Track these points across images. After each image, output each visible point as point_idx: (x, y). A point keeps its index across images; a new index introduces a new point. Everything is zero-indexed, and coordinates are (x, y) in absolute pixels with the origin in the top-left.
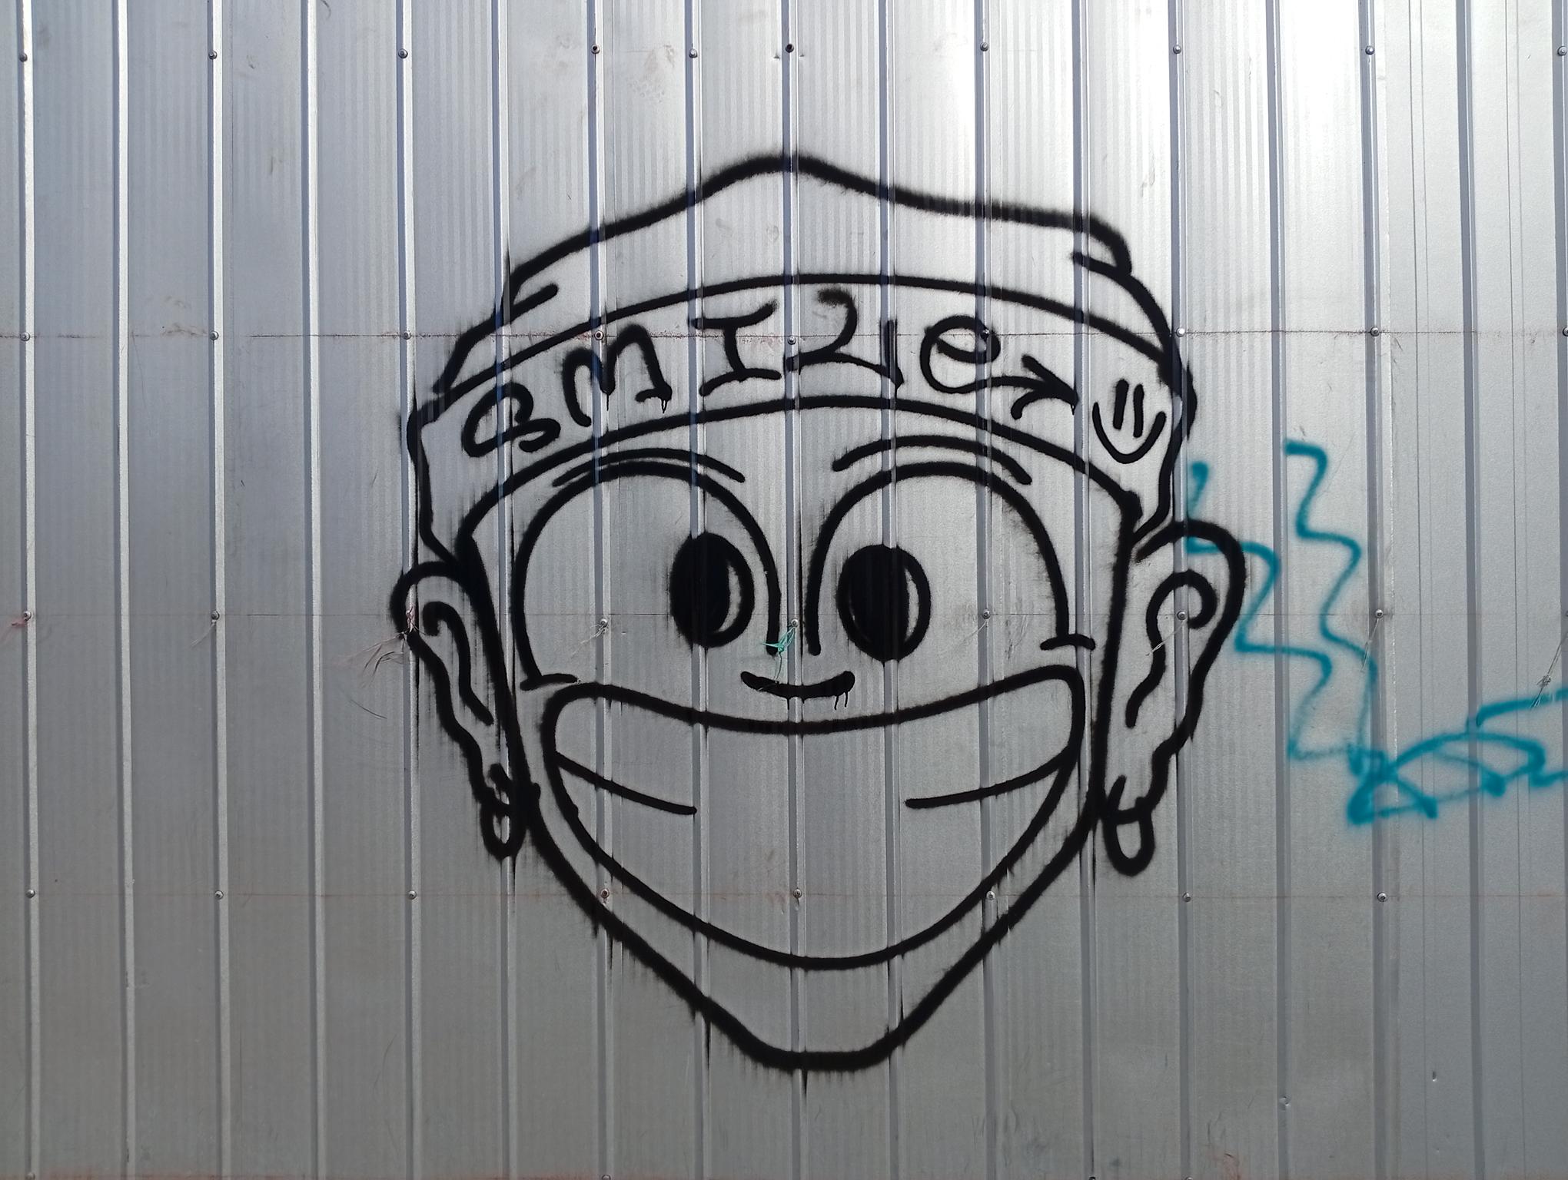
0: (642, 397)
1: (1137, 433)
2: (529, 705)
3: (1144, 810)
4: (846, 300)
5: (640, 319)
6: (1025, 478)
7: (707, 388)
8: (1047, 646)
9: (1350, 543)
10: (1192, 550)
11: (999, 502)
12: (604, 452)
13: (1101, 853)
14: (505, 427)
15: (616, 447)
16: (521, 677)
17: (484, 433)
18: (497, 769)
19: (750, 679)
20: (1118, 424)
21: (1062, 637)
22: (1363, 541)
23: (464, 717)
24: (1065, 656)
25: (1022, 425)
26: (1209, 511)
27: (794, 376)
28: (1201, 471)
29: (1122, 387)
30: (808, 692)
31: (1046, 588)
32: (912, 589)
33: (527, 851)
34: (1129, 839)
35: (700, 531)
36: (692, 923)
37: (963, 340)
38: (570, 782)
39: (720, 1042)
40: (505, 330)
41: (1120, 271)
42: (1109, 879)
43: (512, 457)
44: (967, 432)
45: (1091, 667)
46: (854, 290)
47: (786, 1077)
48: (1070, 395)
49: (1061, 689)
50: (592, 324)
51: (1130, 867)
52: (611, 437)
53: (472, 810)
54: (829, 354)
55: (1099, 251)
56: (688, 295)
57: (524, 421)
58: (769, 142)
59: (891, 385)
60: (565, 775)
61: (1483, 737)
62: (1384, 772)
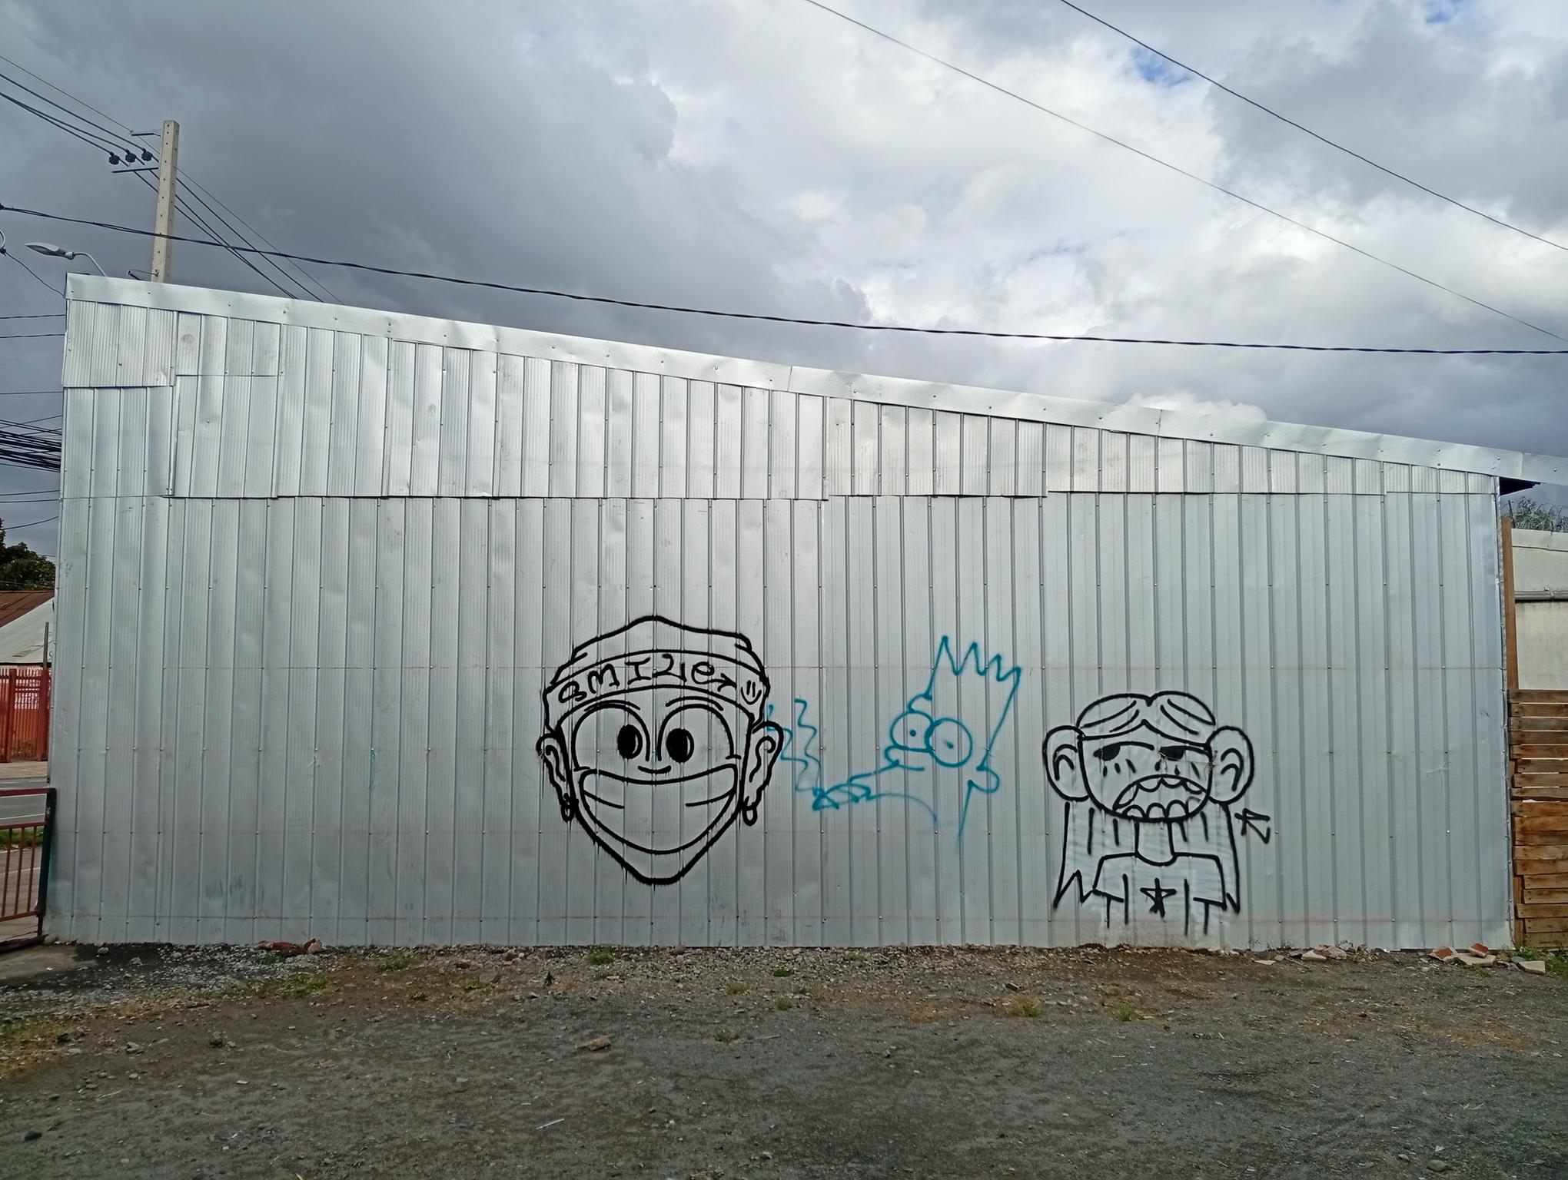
0: (611, 685)
1: (754, 696)
2: (576, 776)
3: (754, 806)
4: (670, 657)
5: (610, 662)
6: (721, 709)
7: (630, 682)
8: (728, 758)
9: (814, 729)
10: (768, 730)
11: (714, 716)
12: (599, 701)
13: (742, 819)
14: (571, 694)
15: (603, 700)
16: (573, 768)
17: (565, 696)
18: (566, 794)
19: (640, 768)
20: (748, 693)
21: (732, 756)
22: (818, 728)
23: (557, 779)
24: (733, 761)
25: (720, 693)
26: (773, 719)
27: (655, 679)
28: (771, 707)
29: (749, 683)
30: (657, 772)
31: (728, 741)
32: (689, 741)
33: (575, 820)
34: (750, 815)
35: (627, 724)
36: (623, 841)
37: (704, 669)
38: (589, 799)
39: (630, 876)
40: (572, 666)
41: (749, 649)
42: (744, 826)
43: (573, 703)
44: (705, 695)
45: (740, 764)
46: (672, 654)
47: (649, 887)
48: (734, 685)
49: (731, 770)
50: (597, 664)
51: (750, 823)
52: (602, 697)
53: (558, 807)
54: (665, 673)
55: (743, 644)
56: (625, 656)
57: (576, 692)
59: (683, 682)
60: (587, 797)
61: (852, 785)
62: (823, 795)
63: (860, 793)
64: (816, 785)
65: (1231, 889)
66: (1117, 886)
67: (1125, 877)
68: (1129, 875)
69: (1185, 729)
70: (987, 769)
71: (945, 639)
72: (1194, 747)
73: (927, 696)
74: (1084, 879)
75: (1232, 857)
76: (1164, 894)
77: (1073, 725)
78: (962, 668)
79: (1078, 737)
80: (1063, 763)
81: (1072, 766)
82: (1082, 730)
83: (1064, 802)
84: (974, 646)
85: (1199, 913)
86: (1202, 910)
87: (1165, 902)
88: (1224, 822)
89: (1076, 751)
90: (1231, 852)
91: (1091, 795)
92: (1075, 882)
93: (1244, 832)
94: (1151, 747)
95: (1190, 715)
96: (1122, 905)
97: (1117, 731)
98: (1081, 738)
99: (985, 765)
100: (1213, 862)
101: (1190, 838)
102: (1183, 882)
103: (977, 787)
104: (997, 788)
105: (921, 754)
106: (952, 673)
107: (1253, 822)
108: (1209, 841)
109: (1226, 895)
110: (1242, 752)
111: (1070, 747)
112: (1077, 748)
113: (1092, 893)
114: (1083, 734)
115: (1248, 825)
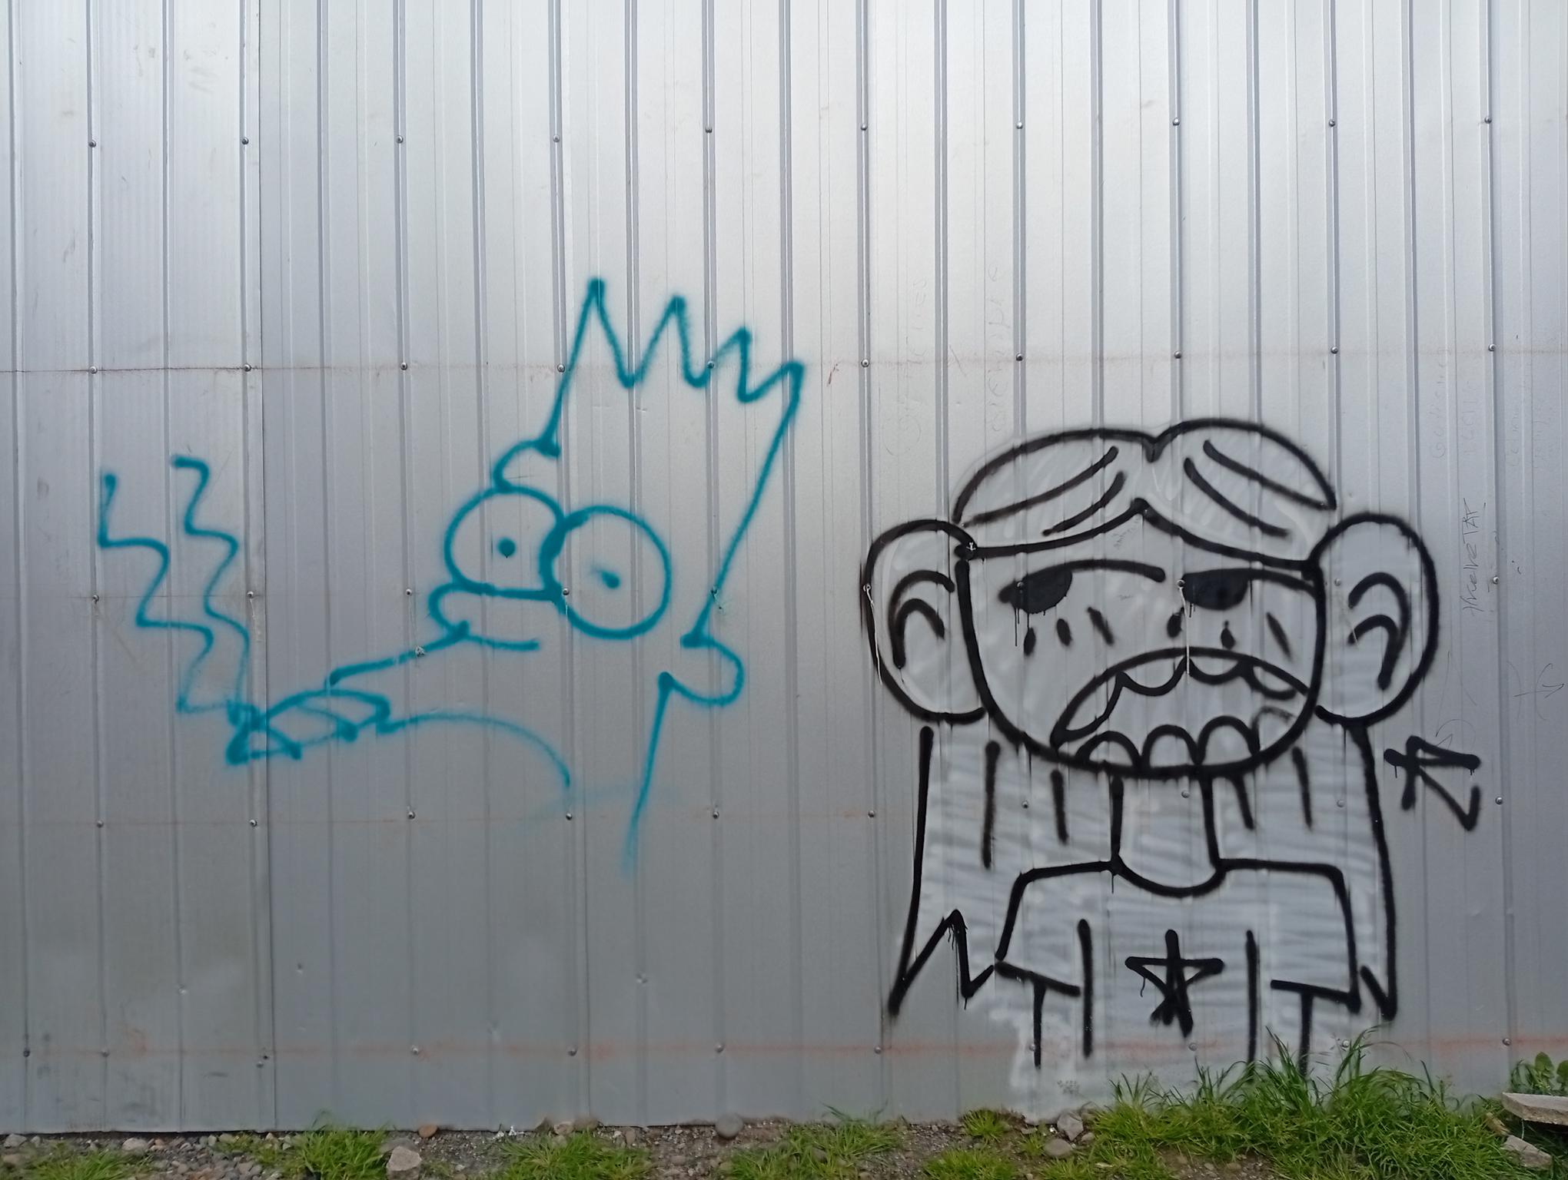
9: (229, 539)
22: (240, 536)
26: (117, 513)
28: (111, 481)
61: (336, 694)
62: (257, 722)
63: (356, 712)
64: (238, 695)
65: (1372, 954)
66: (1064, 954)
67: (1084, 929)
68: (1094, 923)
69: (1252, 521)
70: (711, 643)
71: (596, 289)
72: (1275, 571)
73: (547, 445)
74: (972, 934)
75: (1378, 870)
76: (1189, 973)
77: (943, 518)
78: (643, 369)
79: (958, 551)
80: (916, 623)
81: (939, 629)
82: (969, 531)
83: (918, 725)
84: (677, 306)
85: (1286, 1022)
86: (1294, 1013)
87: (1194, 995)
88: (1356, 776)
89: (949, 587)
90: (1375, 855)
91: (990, 707)
92: (947, 942)
93: (1408, 800)
94: (1157, 575)
95: (1264, 482)
96: (1076, 1005)
97: (1064, 533)
98: (967, 552)
99: (705, 631)
100: (1324, 884)
101: (1261, 819)
102: (1243, 940)
103: (683, 691)
104: (736, 693)
105: (529, 604)
106: (616, 386)
107: (1433, 773)
108: (1314, 826)
109: (1359, 973)
110: (1405, 584)
111: (935, 577)
112: (953, 579)
113: (993, 974)
114: (972, 540)
115: (1419, 781)
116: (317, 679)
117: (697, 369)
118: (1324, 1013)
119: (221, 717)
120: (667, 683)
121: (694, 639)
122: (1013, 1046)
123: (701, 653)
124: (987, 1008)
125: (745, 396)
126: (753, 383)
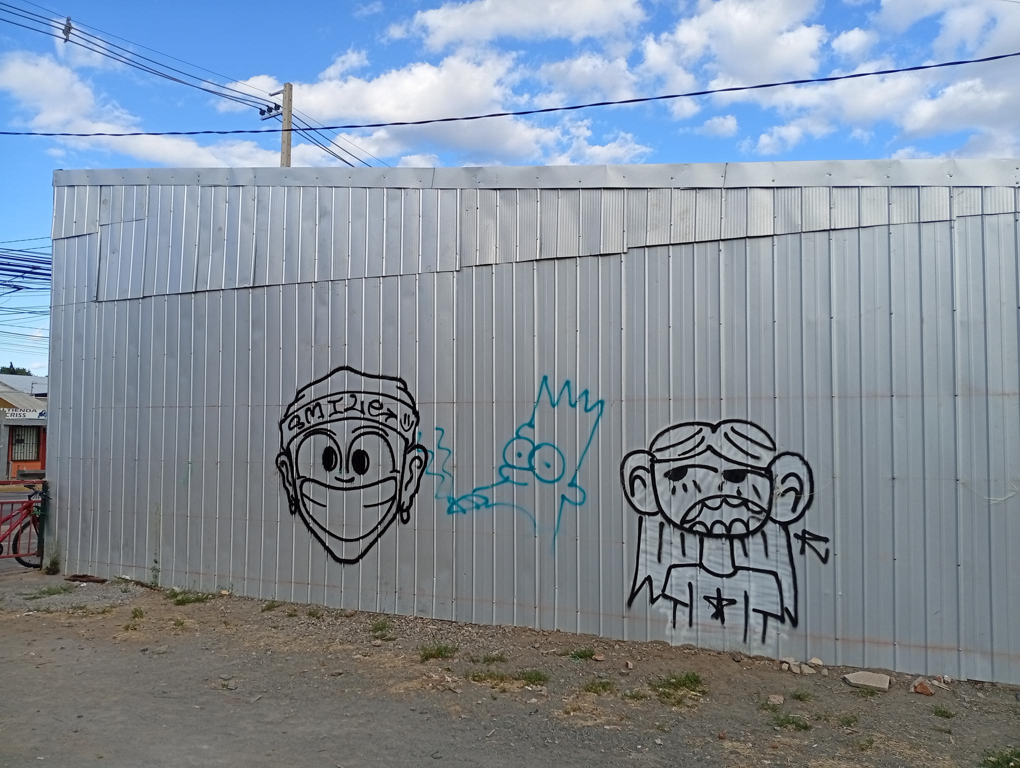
0: (319, 417)
1: (408, 425)
2: (298, 482)
3: (408, 509)
4: (354, 396)
5: (319, 401)
6: (387, 435)
7: (330, 416)
8: (391, 472)
9: (449, 450)
10: (418, 451)
11: (383, 440)
12: (312, 429)
13: (400, 518)
14: (295, 424)
15: (314, 428)
16: (297, 476)
17: (292, 425)
18: (292, 495)
19: (336, 478)
20: (405, 423)
21: (394, 470)
23: (287, 485)
25: (387, 423)
26: (421, 443)
27: (346, 413)
29: (405, 415)
30: (347, 481)
32: (366, 459)
33: (297, 513)
34: (405, 515)
35: (328, 446)
36: (324, 530)
37: (376, 405)
38: (305, 499)
39: (329, 556)
40: (296, 404)
41: (405, 390)
43: (296, 430)
44: (377, 425)
45: (398, 476)
46: (356, 394)
47: (341, 564)
48: (396, 417)
49: (393, 481)
50: (311, 402)
51: (405, 522)
52: (314, 426)
53: (288, 504)
54: (352, 408)
55: (402, 386)
56: (327, 396)
57: (299, 423)
58: (342, 365)
59: (362, 415)
60: (304, 497)
61: (475, 496)
62: (455, 503)
63: (481, 501)
64: (450, 495)
65: (789, 603)
66: (683, 593)
67: (690, 585)
68: (694, 583)
69: (747, 454)
70: (576, 486)
71: (545, 378)
72: (756, 471)
73: (531, 425)
74: (655, 583)
75: (791, 574)
76: (725, 603)
77: (646, 450)
78: (557, 402)
79: (651, 460)
80: (638, 482)
81: (645, 485)
82: (654, 454)
83: (637, 516)
84: (568, 383)
85: (758, 624)
86: (761, 621)
87: (726, 610)
88: (783, 541)
89: (649, 473)
90: (790, 569)
91: (661, 511)
92: (646, 586)
93: (803, 551)
94: (715, 470)
95: (752, 441)
96: (687, 610)
97: (684, 455)
98: (654, 461)
99: (574, 482)
100: (772, 578)
101: (751, 554)
102: (743, 594)
103: (568, 500)
104: (583, 502)
105: (525, 471)
106: (550, 406)
107: (812, 543)
108: (769, 558)
109: (784, 609)
110: (801, 476)
111: (643, 468)
112: (649, 469)
113: (661, 597)
114: (655, 457)
115: (807, 546)
116: (470, 492)
117: (573, 402)
118: (771, 622)
119: (446, 500)
120: (563, 497)
121: (572, 484)
122: (666, 621)
123: (574, 488)
124: (659, 607)
125: (586, 410)
126: (589, 407)
